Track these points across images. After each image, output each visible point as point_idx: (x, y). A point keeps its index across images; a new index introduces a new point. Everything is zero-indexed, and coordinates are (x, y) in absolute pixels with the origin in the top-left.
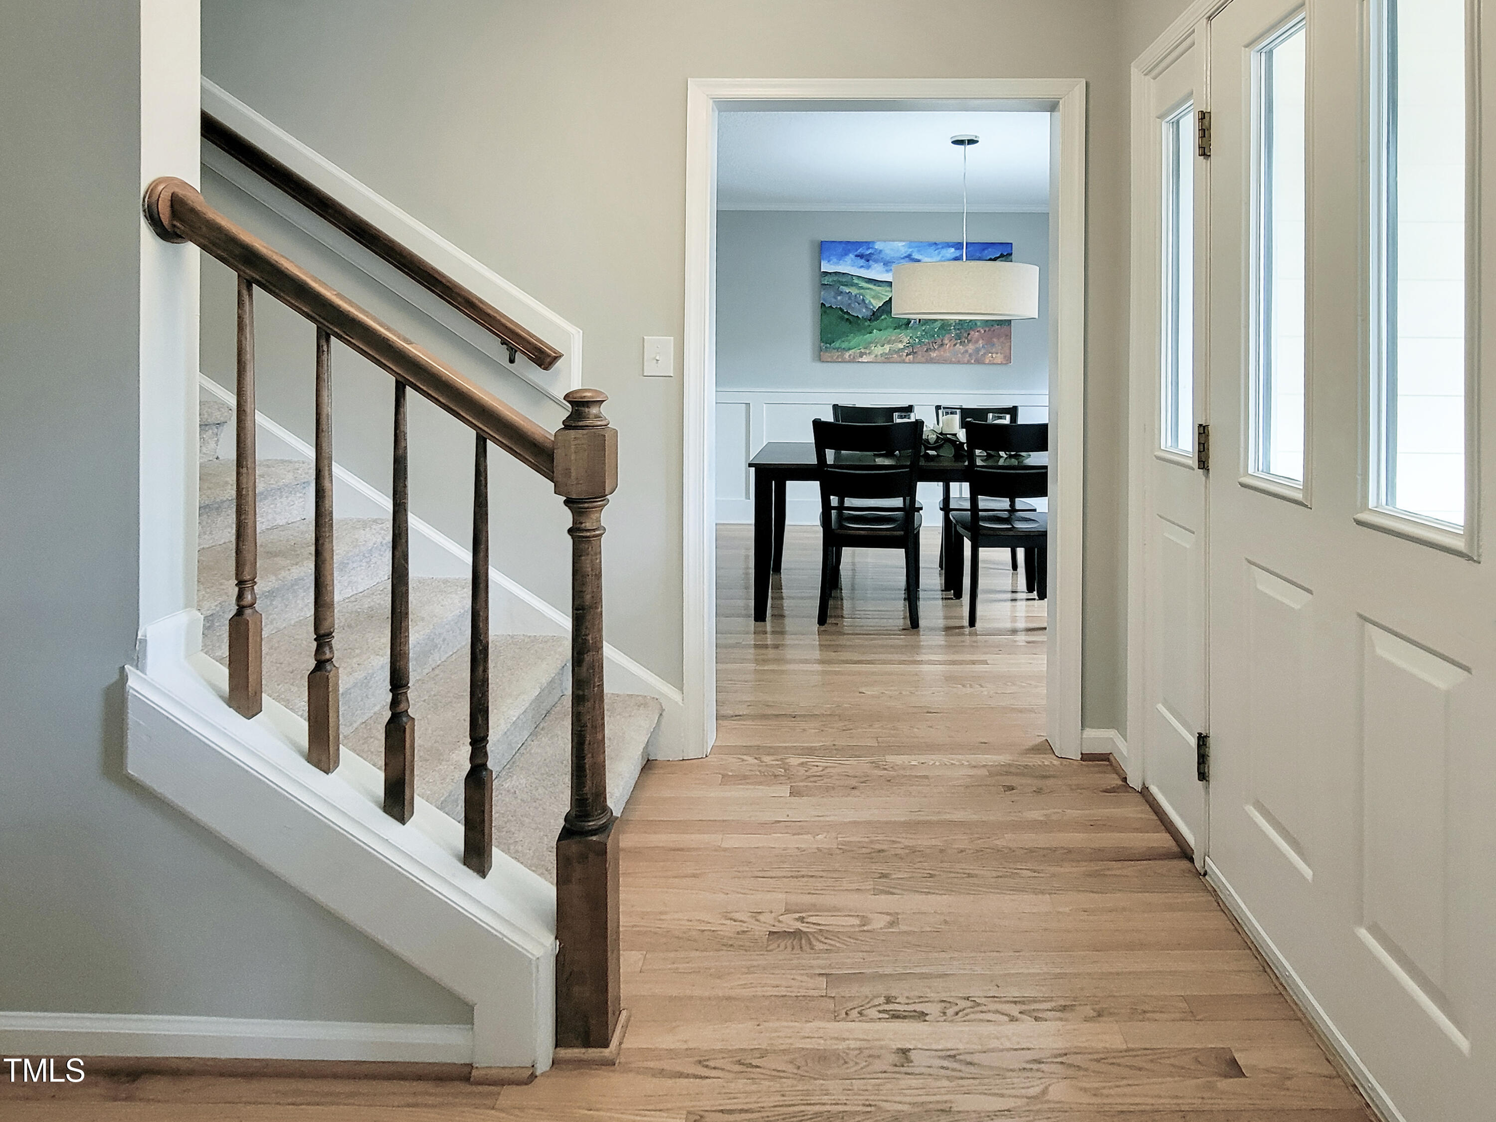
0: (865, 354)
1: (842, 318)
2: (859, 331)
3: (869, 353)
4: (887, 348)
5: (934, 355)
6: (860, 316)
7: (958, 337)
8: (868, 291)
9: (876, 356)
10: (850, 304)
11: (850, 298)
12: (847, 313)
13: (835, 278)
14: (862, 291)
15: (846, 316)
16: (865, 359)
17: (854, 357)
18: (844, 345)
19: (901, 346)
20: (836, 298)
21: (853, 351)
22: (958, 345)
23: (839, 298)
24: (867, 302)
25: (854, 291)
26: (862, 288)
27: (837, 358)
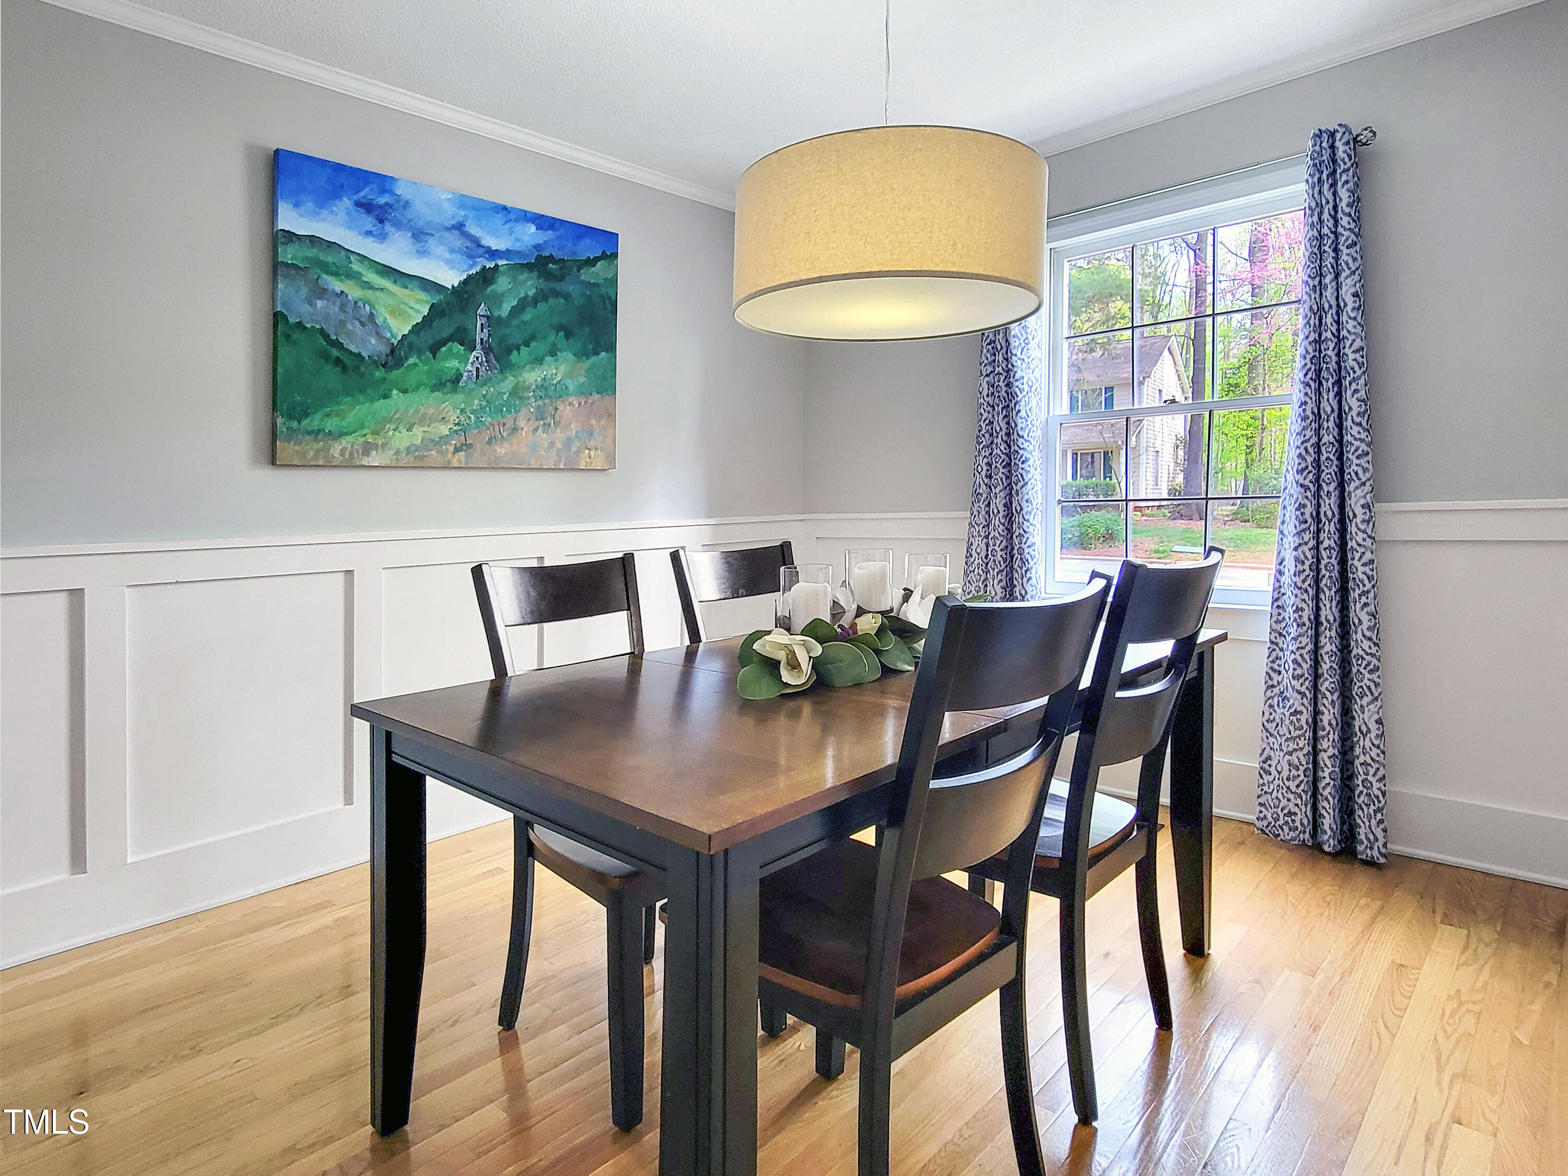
0: (375, 446)
1: (326, 356)
2: (363, 391)
3: (384, 445)
4: (418, 433)
5: (501, 450)
6: (365, 354)
7: (540, 415)
8: (378, 294)
9: (397, 453)
10: (342, 323)
11: (343, 308)
12: (338, 345)
13: (312, 252)
14: (369, 294)
15: (335, 352)
16: (375, 459)
17: (351, 454)
18: (331, 424)
19: (444, 430)
20: (312, 304)
21: (349, 438)
22: (540, 431)
23: (319, 304)
24: (379, 321)
25: (353, 291)
26: (368, 286)
27: (316, 457)
